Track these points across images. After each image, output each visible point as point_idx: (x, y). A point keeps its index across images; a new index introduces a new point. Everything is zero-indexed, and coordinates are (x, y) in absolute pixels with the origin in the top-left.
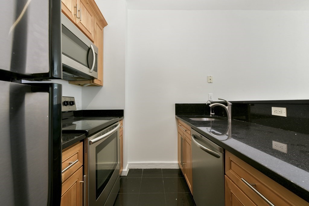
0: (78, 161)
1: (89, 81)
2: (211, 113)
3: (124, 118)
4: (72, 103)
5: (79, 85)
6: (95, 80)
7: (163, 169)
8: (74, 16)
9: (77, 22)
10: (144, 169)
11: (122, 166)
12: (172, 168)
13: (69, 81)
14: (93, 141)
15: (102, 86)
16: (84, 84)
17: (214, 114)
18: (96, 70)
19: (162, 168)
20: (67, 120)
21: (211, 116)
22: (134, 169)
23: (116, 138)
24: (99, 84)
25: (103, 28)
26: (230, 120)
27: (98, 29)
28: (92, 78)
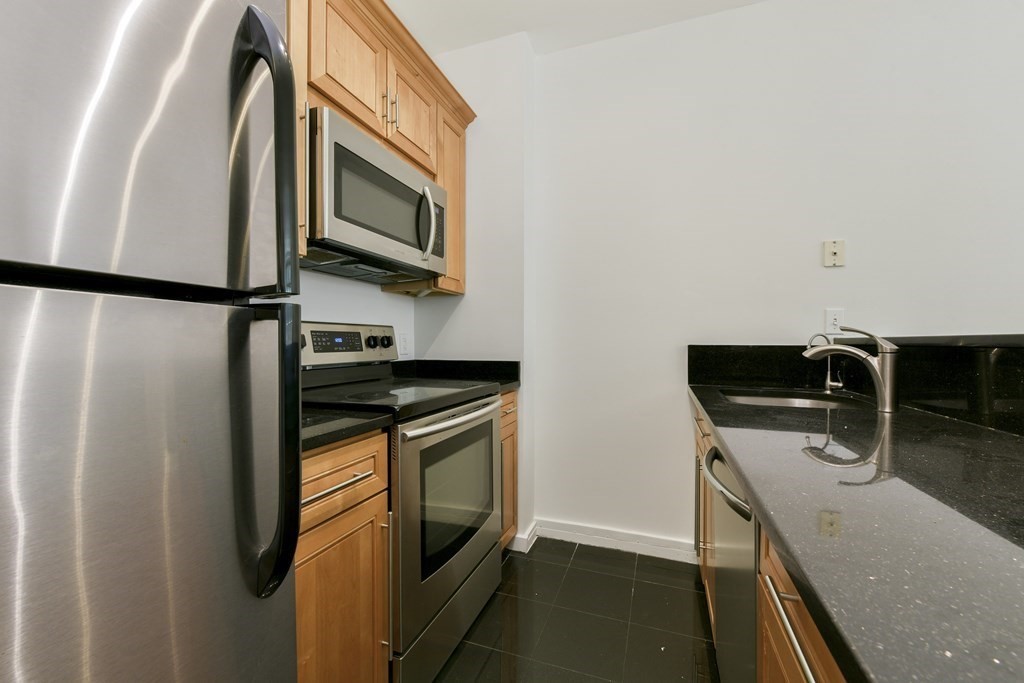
0: (371, 475)
1: (425, 283)
2: (829, 382)
3: (519, 385)
4: (387, 342)
5: (408, 293)
6: (440, 280)
7: (642, 557)
8: (380, 119)
9: (390, 134)
10: (580, 545)
11: (514, 522)
12: (672, 559)
13: (381, 284)
14: (410, 434)
15: (463, 294)
16: (420, 292)
17: (841, 385)
18: (439, 251)
19: (638, 552)
20: (377, 382)
21: (828, 392)
22: (551, 539)
23: (487, 439)
24: (453, 289)
25: (465, 127)
26: (888, 409)
27: (447, 136)
28: (432, 276)
